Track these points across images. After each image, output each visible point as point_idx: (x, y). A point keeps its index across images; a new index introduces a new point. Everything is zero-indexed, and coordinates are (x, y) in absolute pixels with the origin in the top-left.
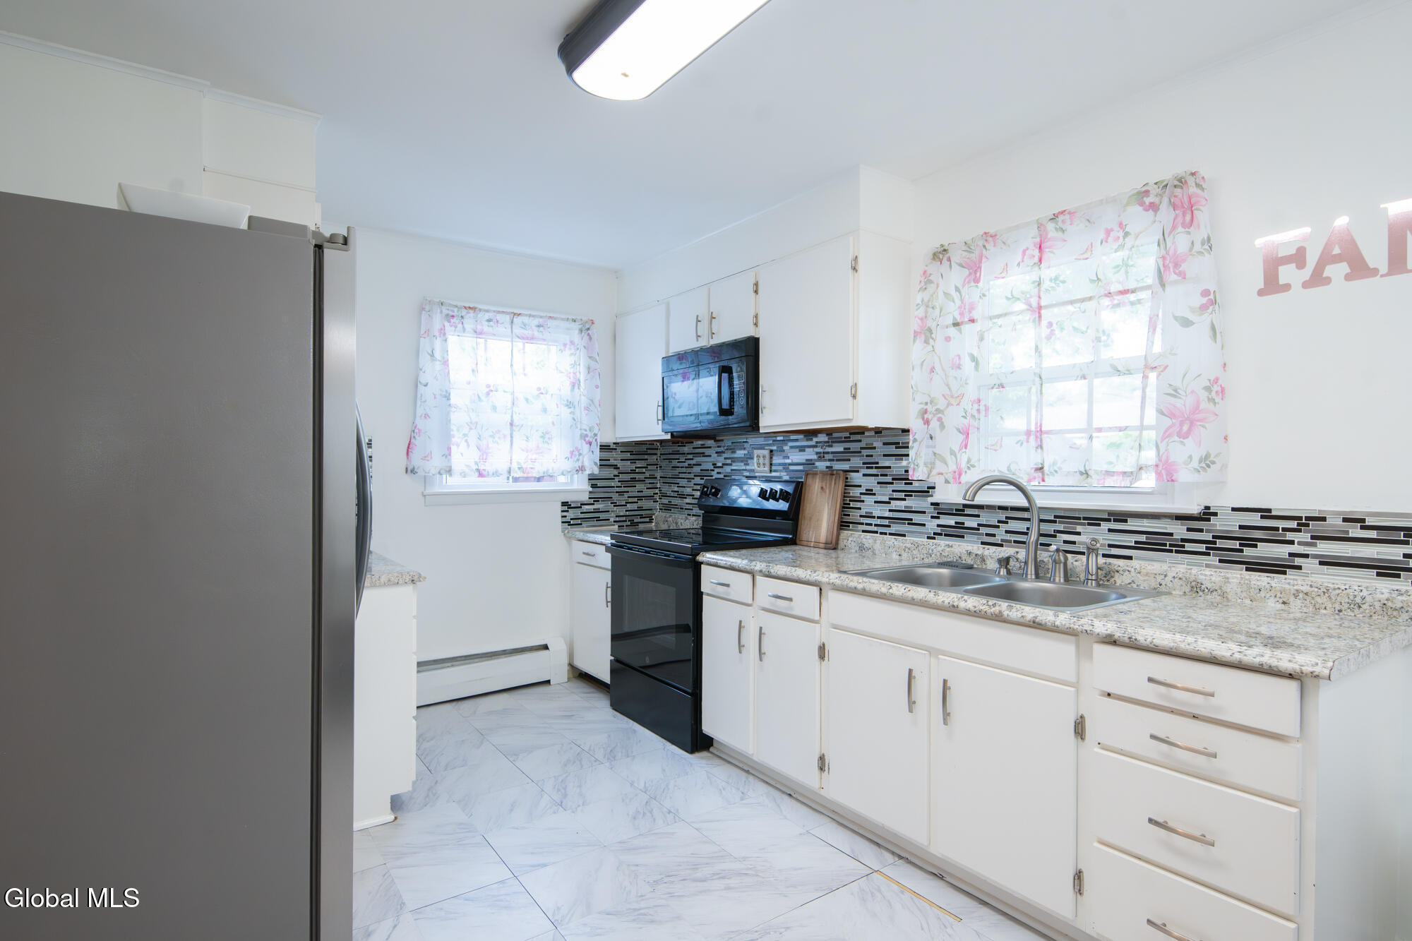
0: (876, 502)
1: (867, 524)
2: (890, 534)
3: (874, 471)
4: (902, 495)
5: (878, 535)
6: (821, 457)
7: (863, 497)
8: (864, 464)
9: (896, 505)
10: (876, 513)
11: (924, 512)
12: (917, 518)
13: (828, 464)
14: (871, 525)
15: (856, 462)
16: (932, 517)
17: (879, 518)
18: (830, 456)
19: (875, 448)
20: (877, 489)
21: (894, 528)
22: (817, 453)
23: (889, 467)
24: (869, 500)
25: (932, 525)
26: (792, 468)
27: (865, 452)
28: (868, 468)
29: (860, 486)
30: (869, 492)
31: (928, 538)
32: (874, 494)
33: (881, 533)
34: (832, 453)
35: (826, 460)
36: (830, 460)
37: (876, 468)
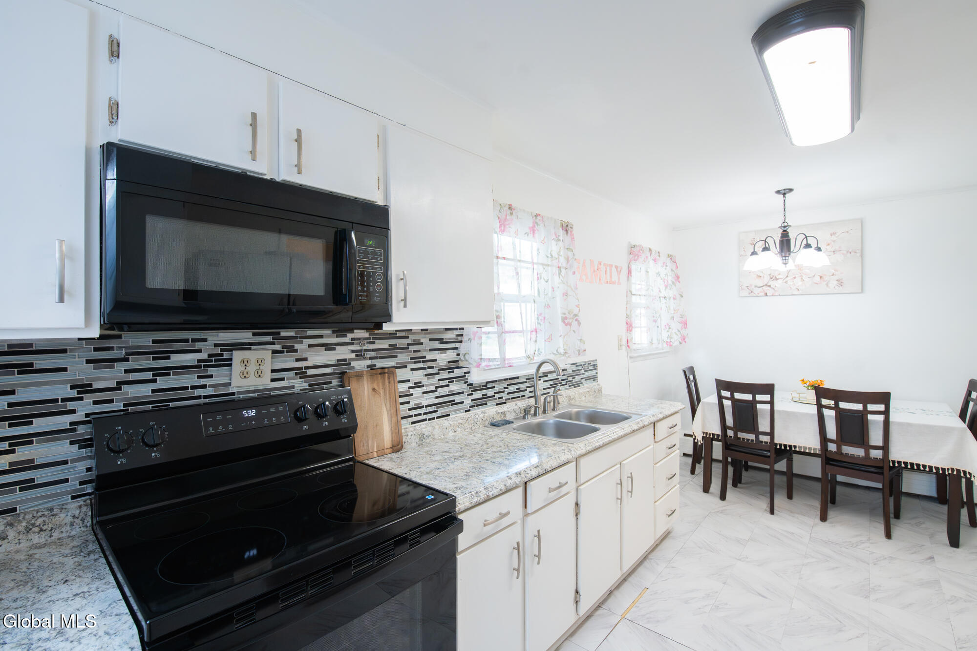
0: (424, 393)
1: (416, 415)
2: (437, 418)
3: (421, 365)
4: (445, 383)
5: (427, 422)
6: (360, 355)
7: (412, 391)
8: (411, 359)
9: (441, 392)
10: (424, 403)
11: (462, 393)
12: (457, 399)
13: (369, 362)
14: (420, 415)
15: (403, 357)
16: (468, 395)
17: (427, 406)
18: (372, 354)
19: (422, 344)
20: (425, 380)
21: (441, 411)
22: (353, 351)
23: (435, 360)
24: (417, 392)
25: (468, 402)
26: (310, 372)
27: (412, 348)
28: (415, 362)
29: (408, 381)
30: (418, 385)
31: (466, 411)
32: (423, 386)
33: (430, 420)
34: (374, 350)
35: (365, 359)
36: (371, 358)
37: (424, 362)
